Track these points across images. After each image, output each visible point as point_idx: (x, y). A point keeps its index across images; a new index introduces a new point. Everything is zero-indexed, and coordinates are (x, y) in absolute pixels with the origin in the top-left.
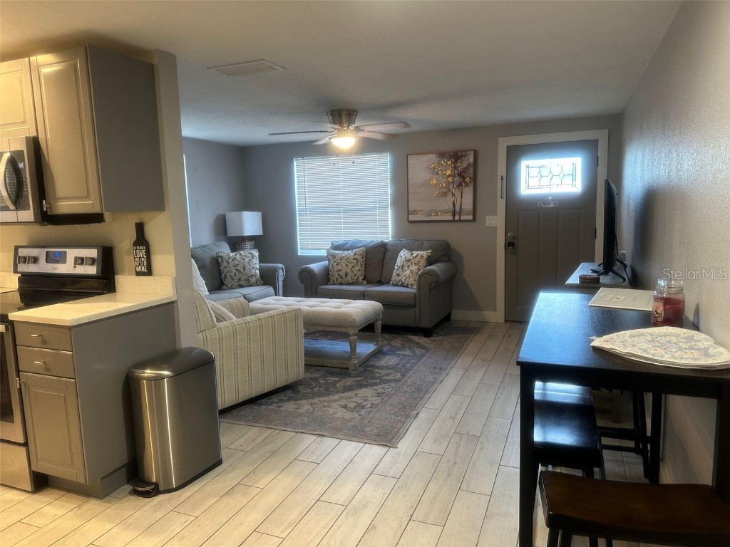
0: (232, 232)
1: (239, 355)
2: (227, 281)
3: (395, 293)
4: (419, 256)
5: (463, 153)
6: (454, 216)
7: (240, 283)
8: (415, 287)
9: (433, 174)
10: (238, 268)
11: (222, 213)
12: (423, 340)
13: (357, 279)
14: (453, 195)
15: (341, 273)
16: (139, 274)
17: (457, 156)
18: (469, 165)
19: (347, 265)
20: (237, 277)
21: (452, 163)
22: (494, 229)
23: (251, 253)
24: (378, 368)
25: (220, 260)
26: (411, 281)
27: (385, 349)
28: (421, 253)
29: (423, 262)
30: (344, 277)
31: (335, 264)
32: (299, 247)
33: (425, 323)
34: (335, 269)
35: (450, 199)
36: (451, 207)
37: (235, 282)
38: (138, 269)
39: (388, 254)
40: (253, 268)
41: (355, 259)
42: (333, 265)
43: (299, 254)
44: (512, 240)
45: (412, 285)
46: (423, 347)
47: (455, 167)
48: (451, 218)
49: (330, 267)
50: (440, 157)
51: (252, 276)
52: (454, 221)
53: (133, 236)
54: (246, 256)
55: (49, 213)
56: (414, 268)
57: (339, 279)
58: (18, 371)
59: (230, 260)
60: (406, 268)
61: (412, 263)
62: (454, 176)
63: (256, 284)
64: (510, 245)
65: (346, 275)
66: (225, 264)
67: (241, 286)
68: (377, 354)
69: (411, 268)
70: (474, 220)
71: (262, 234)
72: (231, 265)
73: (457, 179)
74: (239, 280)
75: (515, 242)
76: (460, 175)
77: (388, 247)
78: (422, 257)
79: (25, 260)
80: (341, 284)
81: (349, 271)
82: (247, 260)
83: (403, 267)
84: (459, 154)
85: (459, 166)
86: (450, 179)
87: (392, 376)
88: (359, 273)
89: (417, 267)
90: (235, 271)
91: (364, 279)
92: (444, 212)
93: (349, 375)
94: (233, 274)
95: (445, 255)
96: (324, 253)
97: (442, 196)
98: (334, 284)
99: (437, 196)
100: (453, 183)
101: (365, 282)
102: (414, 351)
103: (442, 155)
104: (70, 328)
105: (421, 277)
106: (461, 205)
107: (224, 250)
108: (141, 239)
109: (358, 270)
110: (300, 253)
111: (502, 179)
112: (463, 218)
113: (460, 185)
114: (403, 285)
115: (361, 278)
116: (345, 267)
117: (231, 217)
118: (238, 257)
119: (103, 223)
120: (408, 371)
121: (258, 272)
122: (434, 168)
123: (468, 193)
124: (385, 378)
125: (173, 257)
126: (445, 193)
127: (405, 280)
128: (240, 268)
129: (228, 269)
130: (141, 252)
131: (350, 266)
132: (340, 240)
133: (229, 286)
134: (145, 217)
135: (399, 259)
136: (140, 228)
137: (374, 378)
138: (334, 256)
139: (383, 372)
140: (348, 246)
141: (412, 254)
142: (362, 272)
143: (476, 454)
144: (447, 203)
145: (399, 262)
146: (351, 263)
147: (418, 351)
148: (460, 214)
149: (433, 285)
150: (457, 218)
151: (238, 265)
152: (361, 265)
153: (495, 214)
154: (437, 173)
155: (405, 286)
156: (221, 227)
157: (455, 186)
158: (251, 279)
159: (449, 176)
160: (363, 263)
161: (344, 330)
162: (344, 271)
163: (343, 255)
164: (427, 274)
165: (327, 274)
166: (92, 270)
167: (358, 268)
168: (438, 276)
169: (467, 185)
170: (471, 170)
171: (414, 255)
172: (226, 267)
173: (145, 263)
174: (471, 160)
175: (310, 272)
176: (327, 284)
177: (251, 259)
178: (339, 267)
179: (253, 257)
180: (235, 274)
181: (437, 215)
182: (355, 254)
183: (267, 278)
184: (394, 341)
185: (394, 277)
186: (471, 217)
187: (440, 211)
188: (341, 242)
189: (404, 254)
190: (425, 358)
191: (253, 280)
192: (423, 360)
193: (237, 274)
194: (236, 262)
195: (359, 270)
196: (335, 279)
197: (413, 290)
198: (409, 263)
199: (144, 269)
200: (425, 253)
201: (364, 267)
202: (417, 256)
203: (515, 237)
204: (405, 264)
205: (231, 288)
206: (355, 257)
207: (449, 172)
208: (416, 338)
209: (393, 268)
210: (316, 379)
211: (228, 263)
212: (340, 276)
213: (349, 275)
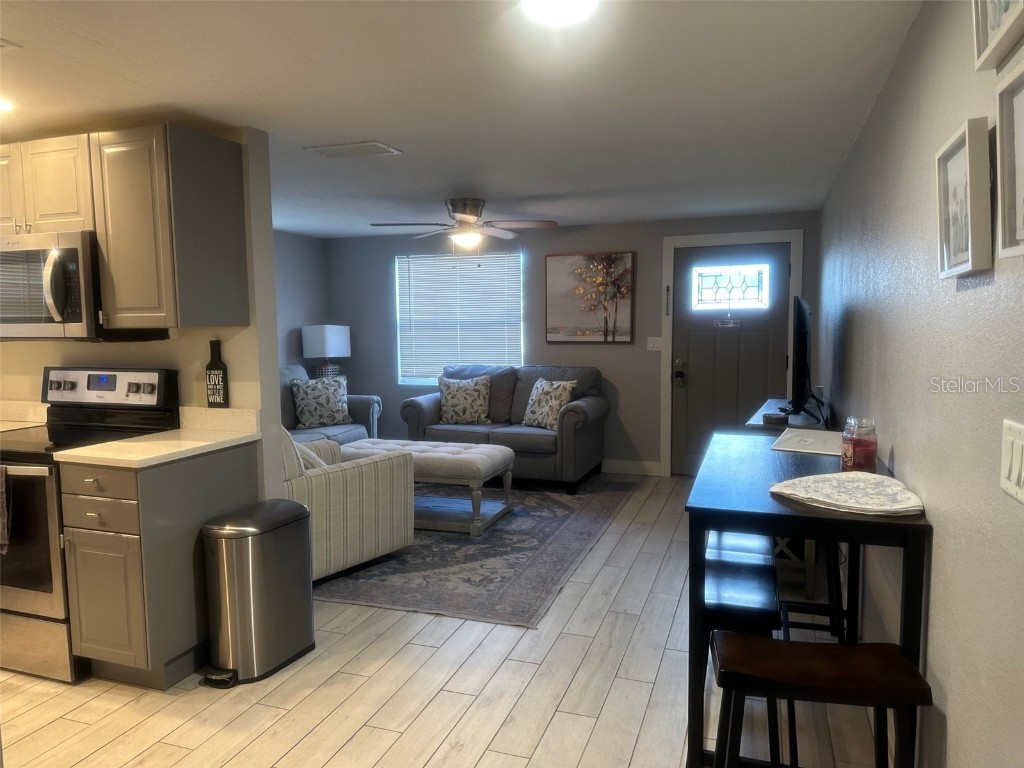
0: (310, 352)
1: (332, 512)
2: (305, 418)
3: (530, 435)
4: (561, 388)
5: (619, 256)
6: (606, 335)
7: (322, 420)
8: (555, 427)
9: (579, 281)
10: (320, 400)
11: (298, 326)
12: (565, 498)
13: (479, 416)
14: (606, 309)
15: (456, 409)
16: (212, 405)
17: (610, 260)
18: (626, 271)
19: (466, 399)
20: (318, 412)
21: (604, 267)
22: (657, 355)
23: (336, 381)
24: (508, 532)
25: (295, 389)
26: (550, 420)
27: (516, 509)
28: (563, 383)
29: (566, 396)
30: (461, 414)
31: (449, 397)
32: (400, 374)
33: (570, 476)
34: (449, 404)
35: (601, 314)
36: (603, 324)
37: (315, 420)
38: (211, 399)
39: (520, 385)
40: (339, 401)
41: (476, 390)
42: (446, 398)
43: (399, 383)
44: (680, 370)
45: (552, 426)
46: (566, 507)
47: (607, 273)
48: (602, 339)
49: (443, 401)
50: (588, 260)
51: (338, 411)
52: (606, 342)
53: (207, 358)
54: (330, 384)
55: (105, 327)
56: (554, 403)
57: (454, 416)
58: (62, 527)
59: (309, 390)
60: (544, 403)
61: (551, 397)
62: (607, 285)
63: (343, 423)
64: (678, 375)
65: (464, 411)
66: (301, 395)
67: (323, 425)
68: (507, 515)
69: (550, 404)
70: (632, 342)
71: (349, 355)
72: (310, 397)
73: (611, 289)
74: (321, 416)
75: (685, 371)
76: (613, 283)
77: (521, 375)
78: (565, 388)
79: (59, 385)
80: (457, 423)
81: (468, 406)
82: (332, 389)
83: (540, 401)
84: (613, 256)
85: (613, 272)
86: (601, 288)
87: (527, 542)
88: (481, 409)
89: (558, 402)
90: (315, 405)
91: (487, 417)
92: (594, 331)
93: (472, 542)
94: (312, 408)
95: (594, 387)
96: (434, 382)
97: (591, 310)
98: (448, 424)
99: (584, 310)
100: (605, 293)
101: (489, 421)
102: (554, 513)
103: (591, 257)
104: (136, 471)
105: (563, 415)
106: (615, 322)
107: (300, 375)
108: (217, 362)
109: (481, 406)
110: (401, 381)
111: (668, 290)
112: (618, 339)
113: (614, 297)
114: (539, 426)
115: (483, 416)
116: (462, 401)
117: (310, 332)
118: (320, 386)
119: (167, 340)
120: (547, 536)
121: (345, 405)
122: (581, 274)
123: (625, 306)
124: (518, 545)
125: (258, 385)
126: (595, 306)
127: (543, 419)
128: (322, 400)
129: (306, 401)
130: (216, 377)
131: (470, 399)
132: (457, 364)
133: (307, 424)
134: (223, 333)
135: (534, 391)
136: (216, 347)
137: (504, 545)
138: (448, 387)
139: (515, 538)
140: (466, 373)
141: (552, 385)
142: (485, 408)
143: (635, 636)
144: (596, 320)
145: (534, 395)
146: (471, 395)
147: (559, 512)
148: (614, 334)
149: (578, 426)
150: (610, 339)
151: (319, 396)
152: (484, 398)
153: (658, 333)
154: (585, 281)
155: (542, 427)
156: (296, 344)
157: (608, 298)
158: (336, 415)
159: (600, 284)
160: (487, 397)
161: (465, 482)
162: (461, 406)
163: (461, 385)
164: (571, 411)
165: (439, 407)
166: (150, 400)
167: (480, 402)
168: (586, 414)
169: (623, 297)
170: (629, 277)
171: (555, 386)
172: (303, 399)
173: (222, 392)
174: (629, 265)
175: (415, 406)
176: (438, 423)
177: (337, 390)
178: (455, 401)
179: (339, 386)
180: (316, 409)
181: (584, 334)
182: (476, 384)
183: (358, 415)
184: (527, 499)
185: (528, 415)
186: (627, 339)
187: (587, 330)
188: (457, 368)
189: (541, 385)
190: (569, 520)
191: (339, 417)
192: (566, 523)
193: (319, 409)
194: (317, 393)
195: (481, 405)
196: (449, 417)
197: (553, 432)
198: (548, 397)
199: (219, 399)
200: (569, 385)
201: (487, 400)
202: (558, 387)
203: (684, 365)
204: (542, 397)
205: (310, 427)
206: (477, 387)
207: (600, 280)
208: (556, 496)
209: (527, 404)
210: (428, 547)
211: (306, 393)
212: (457, 414)
213: (468, 412)
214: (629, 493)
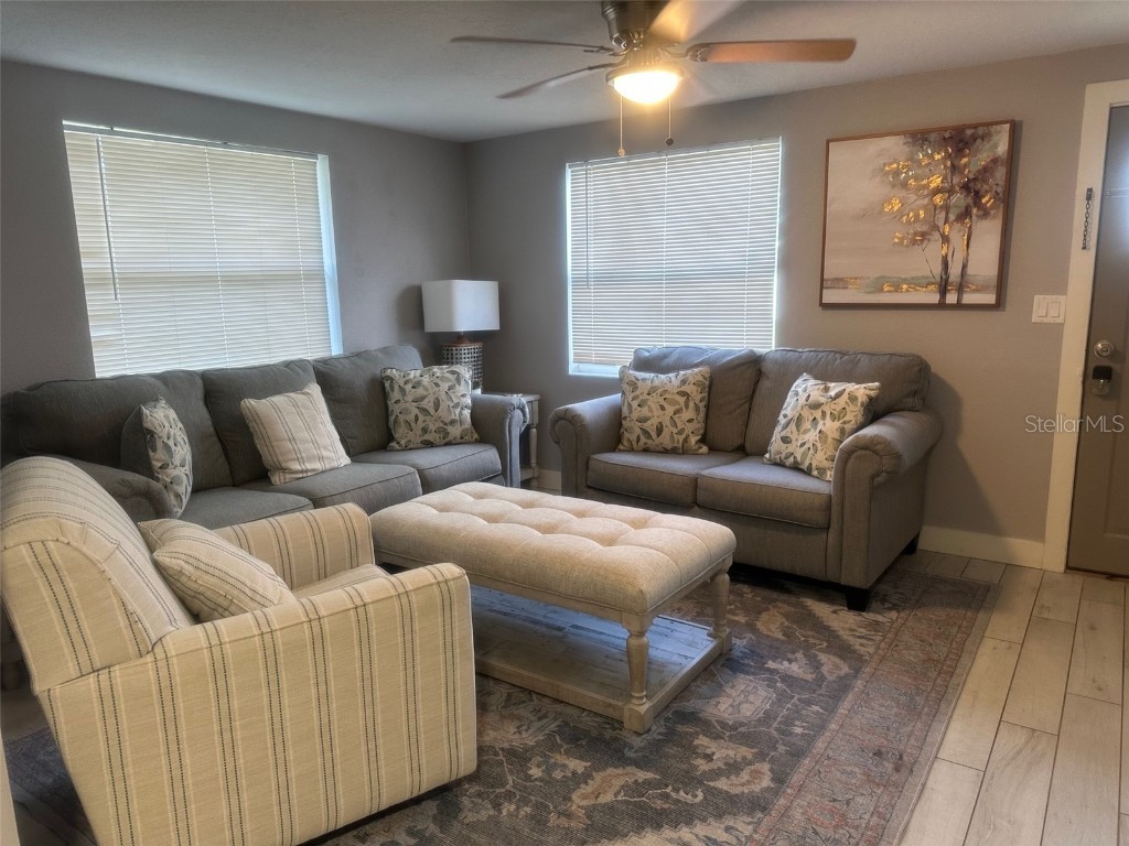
0: (433, 324)
2: (401, 433)
3: (777, 489)
4: (845, 396)
5: (981, 131)
6: (943, 291)
7: (428, 437)
8: (830, 475)
9: (893, 186)
10: (424, 404)
12: (842, 621)
13: (685, 440)
14: (946, 239)
15: (646, 425)
17: (959, 140)
18: (995, 161)
19: (663, 408)
20: (421, 424)
21: (948, 156)
22: (1054, 332)
23: (453, 372)
24: (706, 727)
25: (387, 384)
26: (819, 459)
27: (740, 644)
28: (851, 387)
29: (854, 414)
30: (654, 435)
31: (635, 404)
32: (571, 357)
33: (855, 576)
34: (635, 415)
35: (934, 251)
36: (937, 269)
37: (415, 436)
39: (765, 384)
40: (457, 405)
41: (683, 394)
42: (630, 406)
43: (571, 373)
44: (1106, 363)
45: (822, 471)
46: (843, 650)
47: (954, 169)
48: (935, 298)
49: (625, 410)
50: (914, 144)
51: (453, 422)
52: (942, 306)
54: (443, 378)
56: (830, 426)
57: (642, 438)
59: (408, 387)
60: (807, 425)
61: (824, 413)
62: (951, 191)
63: (461, 441)
64: (1099, 373)
65: (660, 430)
66: (396, 395)
67: (429, 445)
68: (719, 665)
69: (820, 427)
70: (999, 305)
71: (498, 328)
72: (409, 398)
73: (959, 199)
74: (425, 430)
75: (1116, 367)
76: (966, 187)
77: (767, 367)
78: (853, 398)
80: (646, 451)
81: (667, 422)
82: (445, 386)
83: (800, 420)
84: (969, 132)
85: (966, 166)
86: (938, 199)
87: (745, 776)
88: (689, 428)
89: (837, 424)
90: (416, 411)
91: (703, 440)
92: (916, 283)
93: (623, 761)
94: (411, 418)
95: (914, 393)
96: (613, 372)
97: (914, 242)
98: (631, 450)
99: (901, 243)
100: (946, 208)
101: (705, 449)
102: (816, 665)
103: (919, 137)
105: (848, 455)
106: (964, 267)
109: (688, 422)
110: (574, 369)
111: (1089, 198)
112: (968, 298)
113: (965, 214)
114: (796, 468)
115: (693, 440)
116: (657, 412)
117: (432, 290)
118: (426, 380)
120: (797, 754)
121: (467, 413)
122: (897, 173)
123: (987, 236)
126: (923, 235)
127: (804, 455)
128: (428, 404)
129: (402, 405)
131: (670, 410)
132: (654, 344)
133: (403, 442)
135: (790, 400)
137: (690, 780)
138: (634, 385)
139: (722, 752)
140: (670, 360)
141: (826, 389)
142: (698, 425)
144: (926, 261)
145: (790, 407)
146: (673, 402)
147: (831, 666)
148: (960, 289)
149: (880, 479)
150: (951, 298)
151: (423, 398)
152: (697, 409)
153: (1059, 286)
154: (904, 185)
155: (801, 471)
157: (952, 217)
158: (450, 429)
159: (937, 191)
160: (702, 405)
161: (612, 615)
162: (654, 422)
163: (656, 383)
164: (865, 448)
165: (616, 420)
167: (688, 414)
168: (898, 456)
169: (985, 214)
170: (1000, 173)
171: (832, 393)
172: (397, 402)
174: (1002, 148)
176: (613, 449)
177: (460, 388)
178: (645, 411)
179: (458, 380)
180: (417, 418)
181: (897, 288)
182: (684, 382)
183: (486, 428)
184: (764, 616)
185: (776, 444)
186: (990, 298)
187: (905, 281)
188: (655, 352)
189: (805, 388)
190: (849, 699)
191: (455, 431)
192: (843, 709)
193: (421, 418)
194: (420, 391)
195: (690, 421)
196: (633, 438)
197: (822, 486)
198: (818, 414)
200: (862, 391)
201: (703, 410)
202: (839, 395)
203: (1115, 354)
204: (806, 413)
205: (407, 449)
206: (683, 389)
207: (936, 181)
208: (821, 609)
209: (776, 422)
211: (403, 391)
212: (646, 433)
213: (666, 432)
214: (981, 616)
